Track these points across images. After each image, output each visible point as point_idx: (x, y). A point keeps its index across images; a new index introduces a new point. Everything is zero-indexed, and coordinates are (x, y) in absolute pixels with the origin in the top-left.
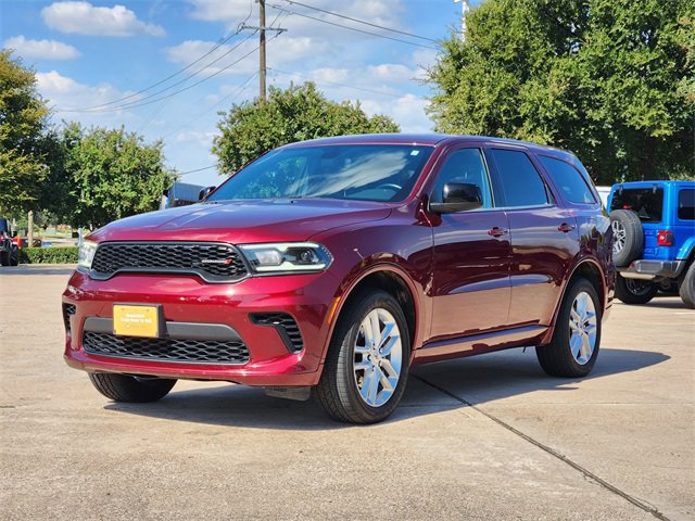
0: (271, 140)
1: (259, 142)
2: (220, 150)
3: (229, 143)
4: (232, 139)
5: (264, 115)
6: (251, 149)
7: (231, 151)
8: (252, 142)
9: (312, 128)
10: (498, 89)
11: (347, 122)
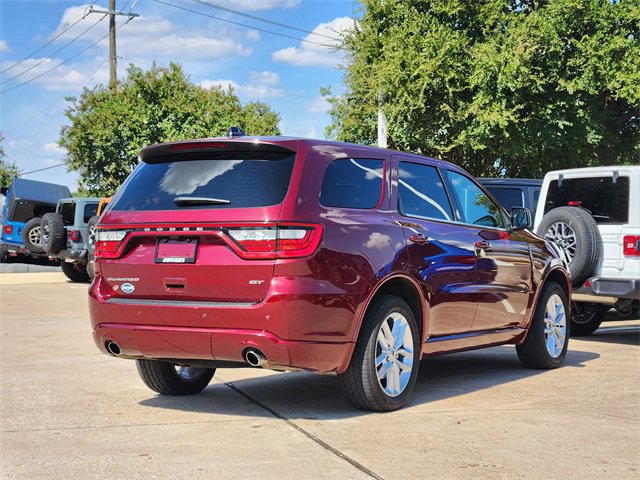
0: (131, 130)
1: (117, 133)
2: (69, 142)
3: (80, 134)
4: (84, 128)
5: (123, 100)
6: (107, 140)
7: (83, 144)
8: (108, 132)
9: (180, 115)
10: (443, 51)
11: (219, 109)
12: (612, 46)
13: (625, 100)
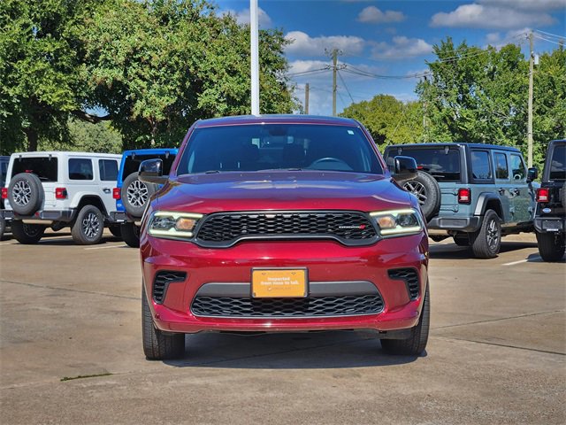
12: (36, 68)
13: (45, 102)
